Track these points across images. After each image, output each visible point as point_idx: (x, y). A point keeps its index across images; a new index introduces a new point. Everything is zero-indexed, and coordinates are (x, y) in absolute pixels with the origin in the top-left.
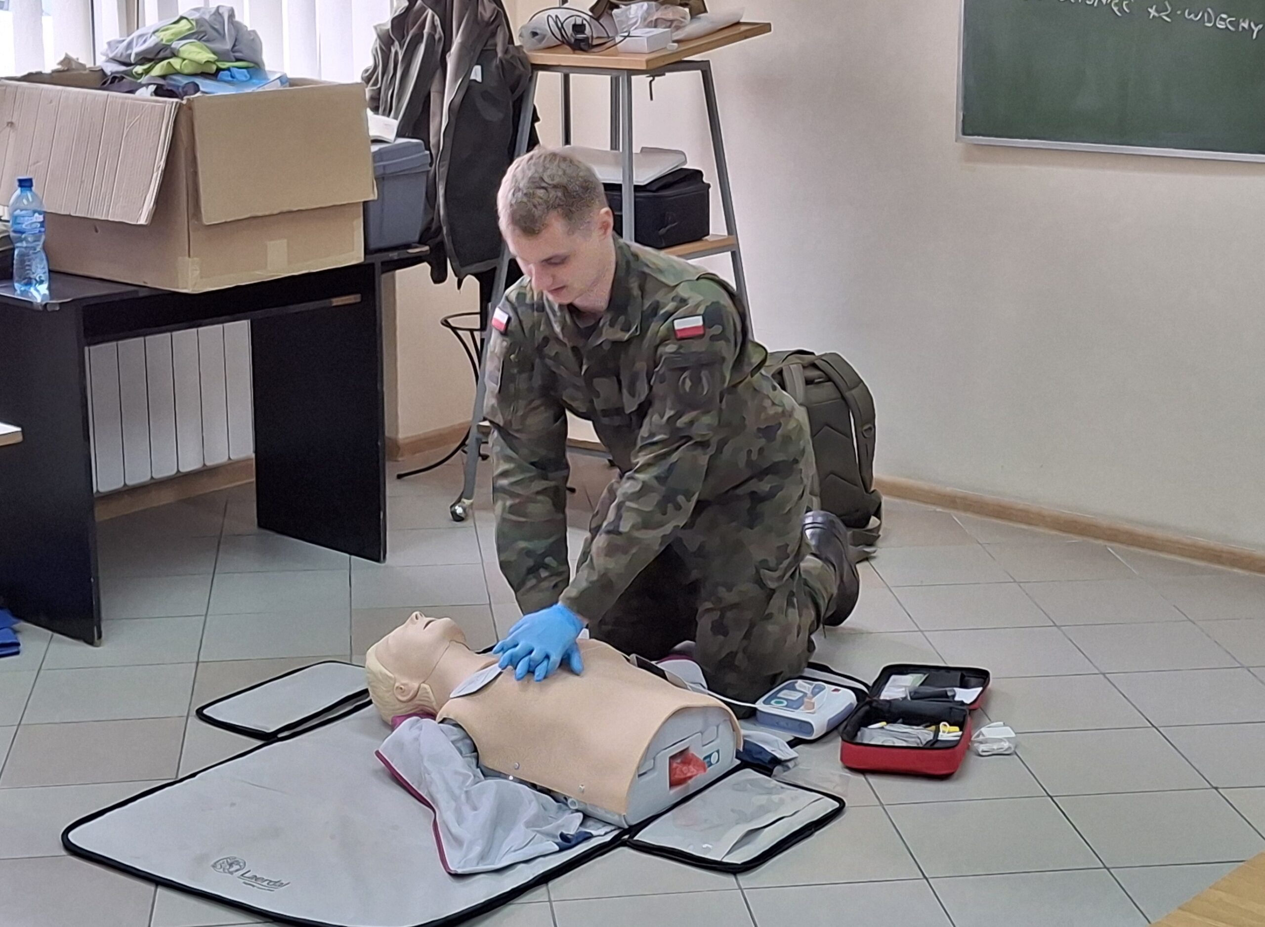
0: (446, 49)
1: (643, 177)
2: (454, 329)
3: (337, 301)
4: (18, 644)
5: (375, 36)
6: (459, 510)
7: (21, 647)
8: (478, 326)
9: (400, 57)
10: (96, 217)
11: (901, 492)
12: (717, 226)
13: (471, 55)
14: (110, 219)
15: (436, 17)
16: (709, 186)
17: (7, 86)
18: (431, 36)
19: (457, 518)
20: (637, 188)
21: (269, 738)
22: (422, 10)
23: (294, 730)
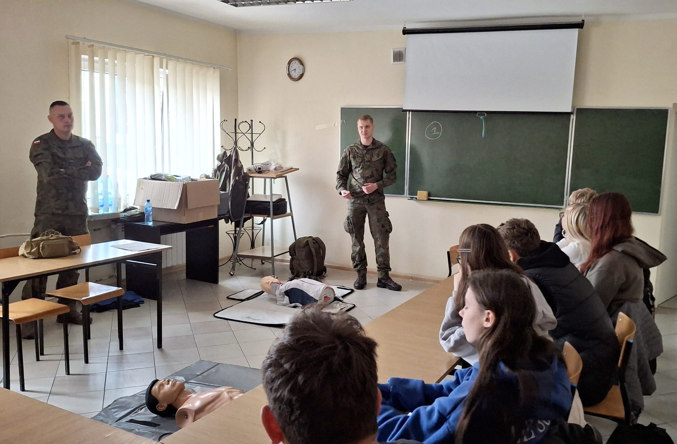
0: (230, 173)
1: (274, 200)
2: (228, 234)
3: (209, 227)
4: (144, 301)
5: (213, 170)
6: (232, 273)
7: (144, 302)
8: (234, 233)
9: (219, 175)
10: (164, 208)
11: (331, 267)
12: (288, 211)
13: (236, 174)
14: (167, 208)
15: (228, 166)
16: (287, 202)
17: (141, 180)
18: (227, 170)
19: (232, 275)
20: (273, 202)
21: (242, 300)
22: (224, 164)
23: (248, 299)
